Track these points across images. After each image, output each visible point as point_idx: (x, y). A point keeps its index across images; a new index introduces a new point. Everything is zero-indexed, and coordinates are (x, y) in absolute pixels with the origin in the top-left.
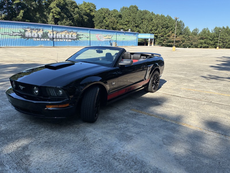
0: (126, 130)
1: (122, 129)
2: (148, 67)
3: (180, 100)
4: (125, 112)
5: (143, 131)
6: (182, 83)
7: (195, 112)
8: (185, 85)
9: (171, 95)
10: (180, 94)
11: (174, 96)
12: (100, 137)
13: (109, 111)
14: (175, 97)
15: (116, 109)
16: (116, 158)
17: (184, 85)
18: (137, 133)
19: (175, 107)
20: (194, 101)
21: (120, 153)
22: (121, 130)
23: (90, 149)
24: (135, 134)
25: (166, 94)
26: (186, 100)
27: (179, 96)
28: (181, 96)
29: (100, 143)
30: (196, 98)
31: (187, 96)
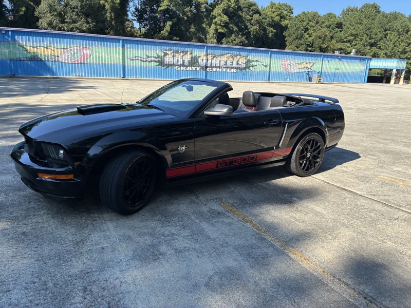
0: (166, 241)
1: (163, 237)
2: (287, 123)
3: (347, 199)
4: (204, 207)
5: (195, 249)
6: (394, 163)
7: (354, 232)
8: (395, 171)
9: (339, 187)
10: (361, 187)
11: (343, 189)
12: (109, 244)
13: (177, 199)
14: (344, 192)
15: (194, 198)
16: (89, 288)
17: (396, 169)
18: (178, 251)
19: (319, 213)
20: (378, 207)
21: (107, 280)
22: (158, 238)
23: (68, 262)
24: (172, 252)
25: (329, 183)
26: (362, 202)
27: (354, 191)
28: (358, 192)
29: (95, 255)
30: (389, 202)
31: (371, 195)
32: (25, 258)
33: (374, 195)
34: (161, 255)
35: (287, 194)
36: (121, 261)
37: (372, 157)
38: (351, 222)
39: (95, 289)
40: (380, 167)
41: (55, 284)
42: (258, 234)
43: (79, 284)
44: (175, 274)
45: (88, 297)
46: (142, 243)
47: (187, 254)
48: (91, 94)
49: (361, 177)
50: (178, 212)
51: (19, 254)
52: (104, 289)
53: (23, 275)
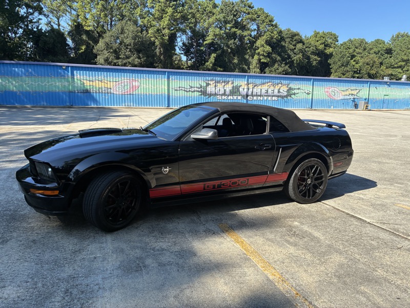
0: (154, 255)
1: (152, 251)
2: (281, 147)
3: (353, 226)
4: (202, 226)
5: (178, 264)
7: (346, 258)
9: (348, 214)
10: (373, 215)
11: (352, 216)
12: (102, 254)
14: (352, 219)
15: (195, 218)
16: (70, 290)
18: (161, 265)
19: (317, 238)
20: (383, 235)
21: (88, 285)
22: (147, 252)
23: (62, 267)
24: (156, 265)
25: (339, 210)
26: (369, 229)
27: (364, 218)
28: (367, 220)
29: (86, 263)
30: (398, 231)
31: (381, 223)
32: (27, 261)
33: (384, 223)
34: (144, 267)
35: (290, 218)
36: (107, 269)
37: (398, 185)
38: (346, 249)
39: (75, 291)
40: (403, 196)
41: (43, 285)
42: (245, 254)
43: (63, 286)
44: (150, 284)
45: (66, 298)
46: (131, 256)
47: (168, 267)
48: (134, 122)
49: (378, 204)
50: (175, 230)
51: (23, 258)
52: (82, 292)
53: (20, 275)
